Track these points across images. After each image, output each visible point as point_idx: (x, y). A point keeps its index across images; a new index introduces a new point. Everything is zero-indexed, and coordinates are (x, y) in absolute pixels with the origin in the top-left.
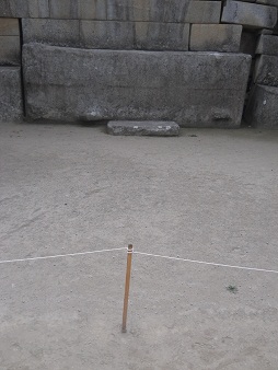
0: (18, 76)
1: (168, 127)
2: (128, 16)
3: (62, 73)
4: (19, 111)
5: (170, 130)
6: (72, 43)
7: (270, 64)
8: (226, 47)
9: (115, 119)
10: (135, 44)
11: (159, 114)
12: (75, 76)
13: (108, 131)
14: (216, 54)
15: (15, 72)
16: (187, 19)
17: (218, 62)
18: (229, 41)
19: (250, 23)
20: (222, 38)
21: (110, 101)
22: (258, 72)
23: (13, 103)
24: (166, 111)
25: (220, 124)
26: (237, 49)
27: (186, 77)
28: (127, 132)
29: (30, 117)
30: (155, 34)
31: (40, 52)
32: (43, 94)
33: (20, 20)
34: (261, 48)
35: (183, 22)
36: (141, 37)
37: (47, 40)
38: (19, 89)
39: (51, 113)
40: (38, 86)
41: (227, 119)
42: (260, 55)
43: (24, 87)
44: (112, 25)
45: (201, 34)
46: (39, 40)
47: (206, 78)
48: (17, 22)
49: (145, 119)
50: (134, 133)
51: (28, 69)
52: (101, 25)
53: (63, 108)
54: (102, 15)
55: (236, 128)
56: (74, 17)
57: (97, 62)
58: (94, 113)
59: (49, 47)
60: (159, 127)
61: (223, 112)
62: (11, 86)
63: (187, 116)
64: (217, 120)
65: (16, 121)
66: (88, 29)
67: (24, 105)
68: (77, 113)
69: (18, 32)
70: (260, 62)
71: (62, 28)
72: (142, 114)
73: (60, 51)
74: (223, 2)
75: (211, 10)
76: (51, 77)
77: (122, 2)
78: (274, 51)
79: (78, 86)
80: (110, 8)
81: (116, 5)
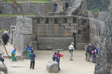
1: (62, 50)
2: (54, 32)
3: (45, 42)
4: (37, 48)
6: (45, 37)
7: (78, 39)
8: (70, 36)
9: (53, 49)
10: (55, 37)
12: (47, 42)
14: (69, 38)
16: (64, 32)
17: (69, 39)
18: (71, 35)
19: (74, 32)
21: (52, 46)
22: (76, 40)
24: (61, 47)
26: (72, 37)
27: (64, 42)
29: (39, 49)
30: (58, 35)
31: (41, 39)
32: (41, 45)
33: (36, 33)
34: (76, 36)
35: (63, 33)
36: (56, 35)
39: (43, 48)
40: (41, 44)
42: (76, 38)
43: (38, 44)
44: (51, 34)
45: (66, 34)
46: (39, 36)
47: (67, 42)
48: (35, 34)
51: (39, 41)
52: (49, 34)
53: (44, 47)
54: (50, 32)
56: (45, 32)
57: (50, 40)
58: (50, 48)
62: (36, 44)
63: (65, 48)
65: (37, 50)
66: (47, 34)
68: (47, 48)
70: (76, 39)
71: (43, 34)
72: (57, 48)
74: (69, 29)
75: (67, 31)
76: (43, 43)
77: (53, 30)
78: (78, 37)
79: (47, 44)
80: (51, 31)
81: (52, 30)
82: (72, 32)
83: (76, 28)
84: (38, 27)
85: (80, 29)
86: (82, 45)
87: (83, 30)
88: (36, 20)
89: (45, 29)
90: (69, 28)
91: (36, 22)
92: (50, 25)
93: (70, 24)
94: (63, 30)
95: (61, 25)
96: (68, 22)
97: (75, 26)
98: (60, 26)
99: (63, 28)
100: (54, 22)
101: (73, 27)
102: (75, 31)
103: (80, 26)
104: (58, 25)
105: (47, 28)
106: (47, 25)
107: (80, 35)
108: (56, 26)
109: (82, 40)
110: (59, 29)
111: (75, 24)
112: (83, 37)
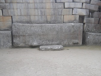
0: (11, 33)
1: (60, 47)
2: (45, 14)
3: (25, 32)
4: (11, 44)
5: (60, 48)
6: (28, 22)
7: (88, 26)
8: (74, 22)
9: (42, 45)
10: (47, 22)
11: (56, 43)
12: (29, 32)
13: (40, 50)
14: (72, 24)
15: (9, 32)
16: (62, 14)
18: (75, 20)
19: (81, 14)
20: (73, 19)
21: (40, 39)
22: (85, 28)
23: (9, 42)
24: (58, 42)
25: (75, 45)
26: (78, 22)
27: (64, 31)
28: (46, 50)
29: (14, 46)
30: (53, 19)
31: (18, 26)
32: (18, 38)
33: (12, 17)
34: (85, 21)
35: (61, 15)
36: (49, 20)
37: (20, 22)
38: (11, 37)
39: (21, 45)
40: (17, 36)
41: (77, 43)
43: (13, 36)
44: (40, 17)
45: (67, 18)
46: (17, 22)
47: (70, 31)
48: (11, 17)
49: (52, 45)
50: (48, 50)
51: (14, 31)
53: (25, 43)
54: (37, 14)
55: (81, 46)
56: (28, 15)
57: (36, 28)
58: (35, 44)
59: (21, 24)
60: (56, 47)
61: (76, 41)
62: (8, 37)
63: (65, 43)
64: (74, 44)
65: (10, 48)
66: (32, 18)
67: (13, 42)
68: (30, 44)
69: (11, 20)
70: (85, 25)
71: (25, 18)
72: (51, 43)
73: (24, 25)
74: (73, 9)
75: (69, 11)
76: (21, 33)
77: (43, 10)
78: (89, 22)
79: (30, 35)
80: (39, 12)
81: (41, 11)
82: (77, 14)
83: (85, 6)
84: (15, 5)
85: (93, 8)
87: (97, 9)
89: (28, 8)
90: (72, 7)
94: (62, 10)
97: (83, 4)
98: (56, 2)
99: (61, 6)
101: (79, 5)
102: (84, 12)
103: (91, 3)
105: (31, 5)
107: (92, 19)
109: (96, 28)
110: (54, 9)
112: (97, 22)
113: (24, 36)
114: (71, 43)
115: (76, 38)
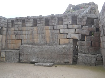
0: (18, 52)
1: (49, 64)
2: (45, 38)
3: (27, 51)
4: (18, 60)
7: (81, 48)
8: (69, 44)
9: (39, 62)
10: (47, 44)
11: (50, 61)
12: (30, 52)
16: (59, 38)
17: (64, 48)
18: (69, 42)
20: (67, 42)
21: (38, 58)
22: (78, 50)
23: (17, 58)
24: (52, 60)
25: (66, 63)
27: (56, 52)
29: (20, 62)
30: (51, 42)
32: (23, 56)
33: (22, 40)
34: (78, 44)
35: (57, 39)
36: (48, 42)
38: (18, 55)
39: (25, 61)
40: (22, 54)
41: (68, 62)
42: (78, 46)
43: (20, 55)
44: (41, 40)
45: (62, 41)
46: (25, 44)
47: (61, 52)
49: (47, 62)
51: (20, 50)
52: (39, 40)
53: (27, 59)
54: (39, 38)
56: (33, 39)
57: (35, 48)
58: (34, 60)
61: (67, 60)
63: (57, 61)
65: (17, 63)
66: (36, 41)
68: (30, 61)
69: (21, 42)
70: (79, 48)
71: (30, 41)
74: (67, 34)
75: (64, 36)
76: (25, 52)
77: (43, 35)
78: (82, 45)
79: (30, 54)
80: (41, 37)
81: (42, 36)
82: (71, 38)
83: (78, 31)
84: (24, 32)
85: (84, 32)
86: (86, 57)
87: (88, 34)
88: (21, 23)
89: (32, 34)
90: (67, 32)
91: (21, 25)
92: (39, 28)
93: (67, 25)
94: (58, 35)
95: (55, 27)
96: (65, 23)
97: (75, 29)
98: (53, 29)
99: (58, 31)
100: (44, 24)
101: (73, 31)
102: (77, 36)
103: (83, 29)
104: (50, 27)
105: (35, 32)
106: (35, 28)
107: (85, 42)
108: (48, 30)
109: (89, 50)
110: (52, 34)
111: (76, 26)
112: (89, 45)
113: (26, 54)
114: (63, 62)
115: (67, 58)
